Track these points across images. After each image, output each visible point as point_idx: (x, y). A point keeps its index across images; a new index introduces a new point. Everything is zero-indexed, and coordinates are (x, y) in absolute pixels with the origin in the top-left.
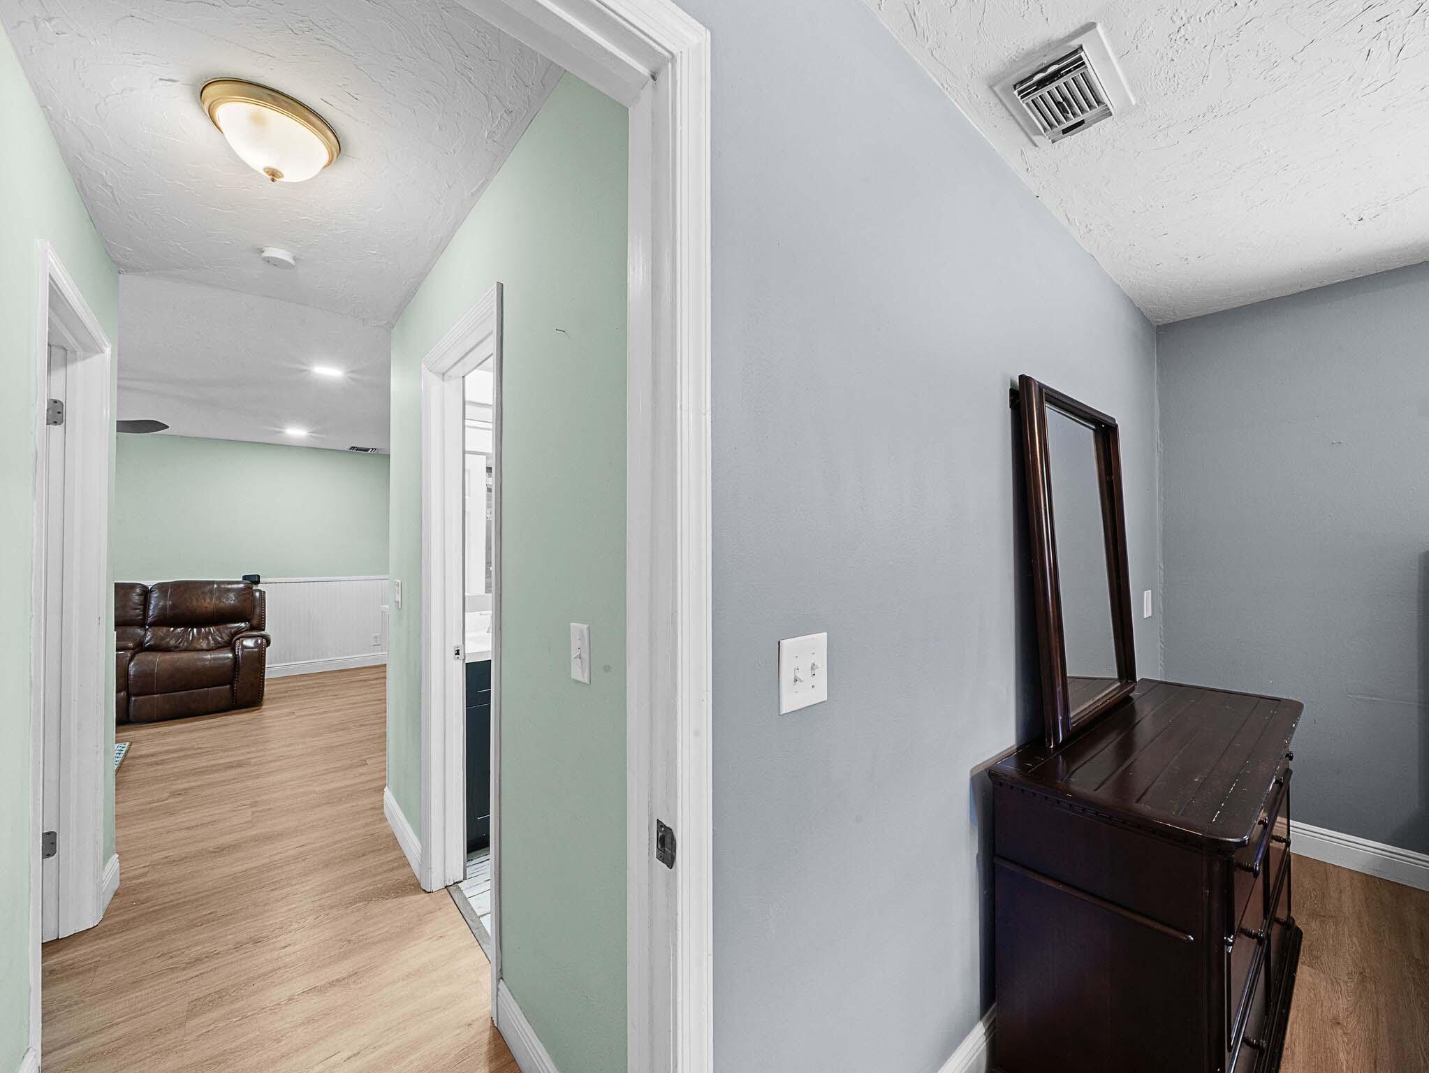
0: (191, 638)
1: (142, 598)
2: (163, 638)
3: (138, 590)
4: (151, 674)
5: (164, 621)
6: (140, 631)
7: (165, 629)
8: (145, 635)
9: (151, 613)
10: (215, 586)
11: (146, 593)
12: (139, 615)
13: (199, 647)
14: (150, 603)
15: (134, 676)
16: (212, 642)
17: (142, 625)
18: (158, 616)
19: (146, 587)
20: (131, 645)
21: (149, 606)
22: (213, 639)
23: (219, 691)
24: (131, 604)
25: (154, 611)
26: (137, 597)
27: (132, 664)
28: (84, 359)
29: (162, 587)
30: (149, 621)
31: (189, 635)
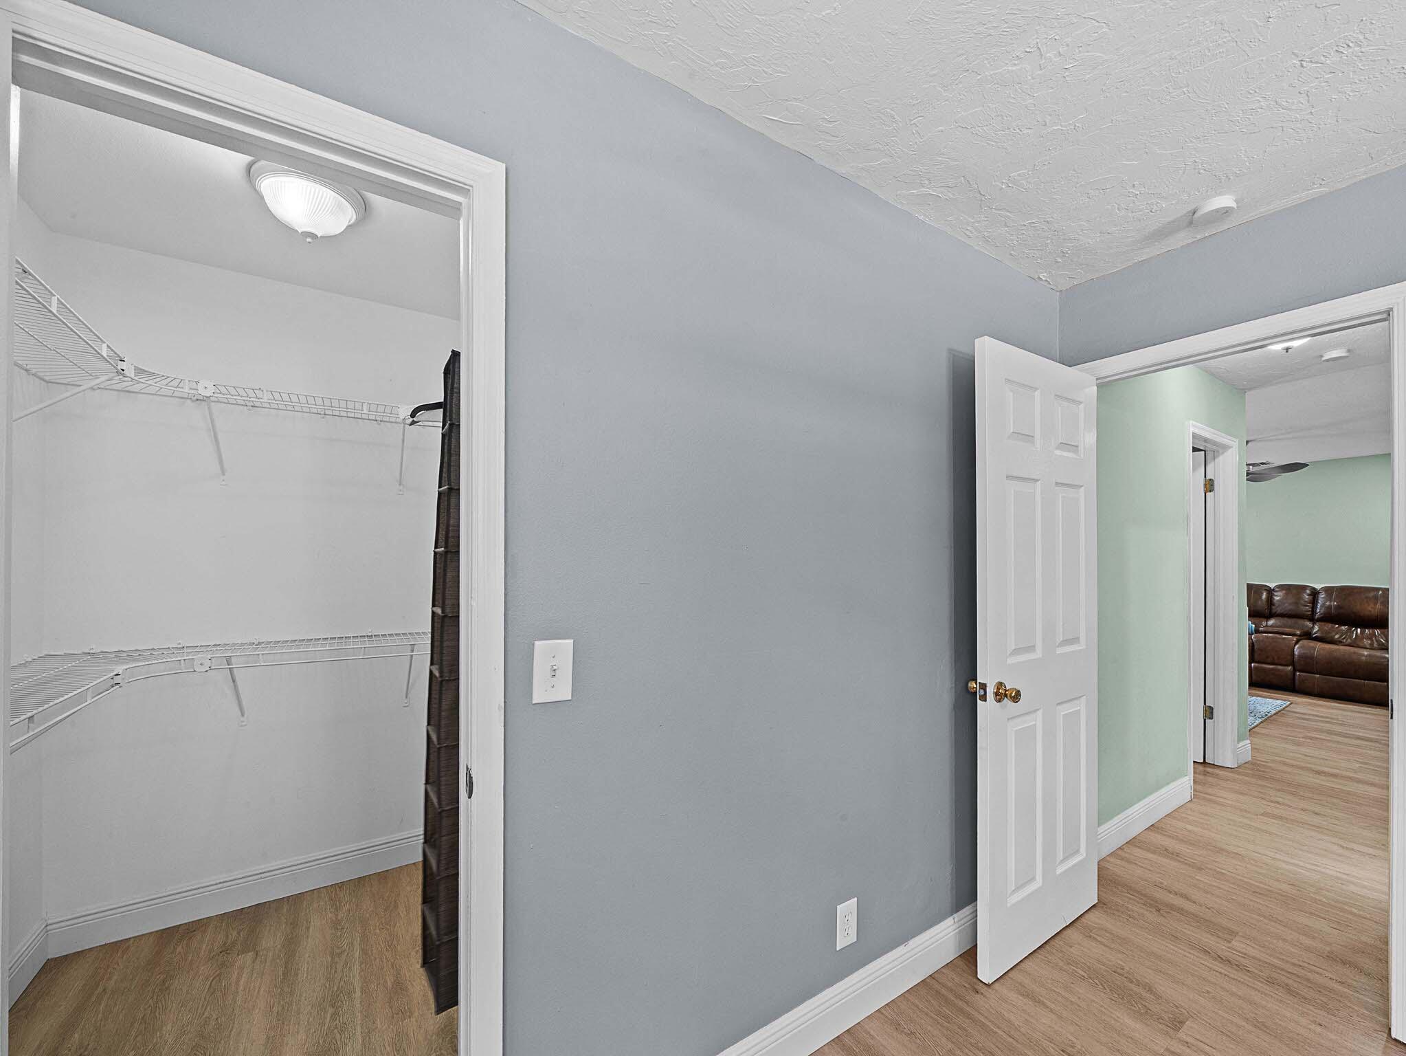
0: (1354, 637)
1: (1312, 597)
2: (1328, 633)
3: (1308, 592)
4: (1312, 658)
5: (1328, 618)
6: (1309, 624)
7: (1330, 625)
8: (1313, 627)
9: (1318, 610)
10: (1381, 592)
11: (1315, 593)
12: (1309, 611)
13: (1361, 645)
14: (1317, 602)
15: (1299, 656)
16: (1376, 643)
17: (1312, 619)
18: (1325, 614)
19: (1314, 589)
20: (1298, 632)
21: (1317, 605)
22: (1377, 641)
23: (1375, 686)
24: (1302, 602)
25: (1320, 609)
26: (1307, 597)
27: (1297, 646)
28: (1223, 453)
29: (1329, 590)
30: (1316, 617)
31: (1353, 633)
